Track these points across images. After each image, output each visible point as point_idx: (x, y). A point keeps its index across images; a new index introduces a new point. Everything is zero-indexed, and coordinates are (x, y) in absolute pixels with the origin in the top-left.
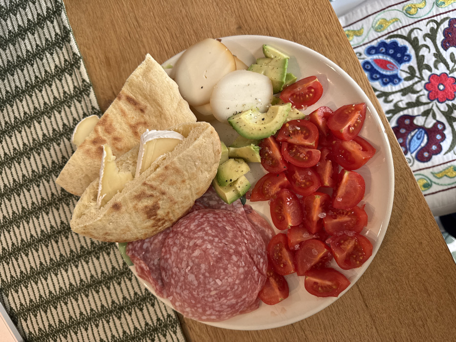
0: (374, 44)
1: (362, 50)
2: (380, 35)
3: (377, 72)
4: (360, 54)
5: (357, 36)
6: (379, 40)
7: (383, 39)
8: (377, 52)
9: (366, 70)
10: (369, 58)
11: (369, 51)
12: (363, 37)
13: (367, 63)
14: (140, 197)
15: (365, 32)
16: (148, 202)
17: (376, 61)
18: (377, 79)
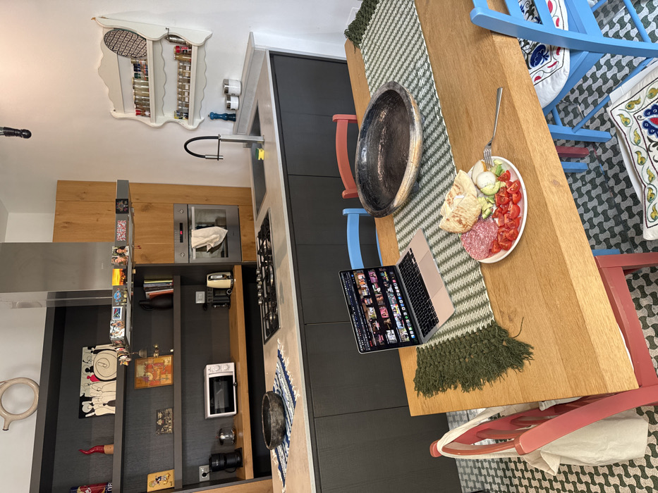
0: (649, 107)
1: (641, 113)
2: (652, 100)
3: (653, 128)
4: (641, 117)
5: (637, 104)
6: (652, 104)
7: (655, 103)
8: (652, 113)
9: (645, 127)
10: (647, 119)
11: (646, 114)
12: (641, 104)
13: (646, 122)
14: (454, 216)
15: (642, 101)
16: (458, 219)
17: (652, 120)
18: (653, 133)
